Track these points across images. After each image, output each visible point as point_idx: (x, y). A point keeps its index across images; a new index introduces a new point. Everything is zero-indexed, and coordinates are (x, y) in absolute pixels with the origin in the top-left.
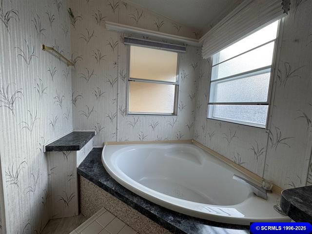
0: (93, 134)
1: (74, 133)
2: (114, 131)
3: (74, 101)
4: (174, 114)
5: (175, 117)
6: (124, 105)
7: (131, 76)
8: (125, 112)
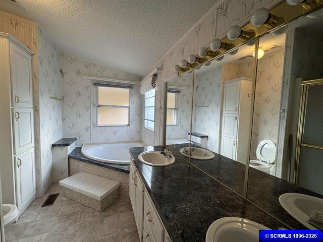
0: (76, 139)
1: (63, 139)
2: (89, 137)
3: (63, 120)
4: (128, 125)
5: (128, 127)
6: (95, 121)
7: (99, 104)
8: (96, 125)
